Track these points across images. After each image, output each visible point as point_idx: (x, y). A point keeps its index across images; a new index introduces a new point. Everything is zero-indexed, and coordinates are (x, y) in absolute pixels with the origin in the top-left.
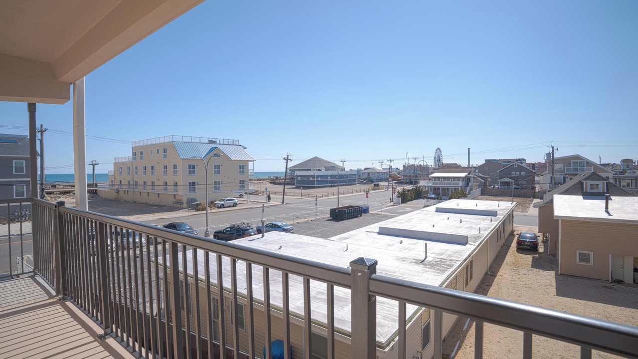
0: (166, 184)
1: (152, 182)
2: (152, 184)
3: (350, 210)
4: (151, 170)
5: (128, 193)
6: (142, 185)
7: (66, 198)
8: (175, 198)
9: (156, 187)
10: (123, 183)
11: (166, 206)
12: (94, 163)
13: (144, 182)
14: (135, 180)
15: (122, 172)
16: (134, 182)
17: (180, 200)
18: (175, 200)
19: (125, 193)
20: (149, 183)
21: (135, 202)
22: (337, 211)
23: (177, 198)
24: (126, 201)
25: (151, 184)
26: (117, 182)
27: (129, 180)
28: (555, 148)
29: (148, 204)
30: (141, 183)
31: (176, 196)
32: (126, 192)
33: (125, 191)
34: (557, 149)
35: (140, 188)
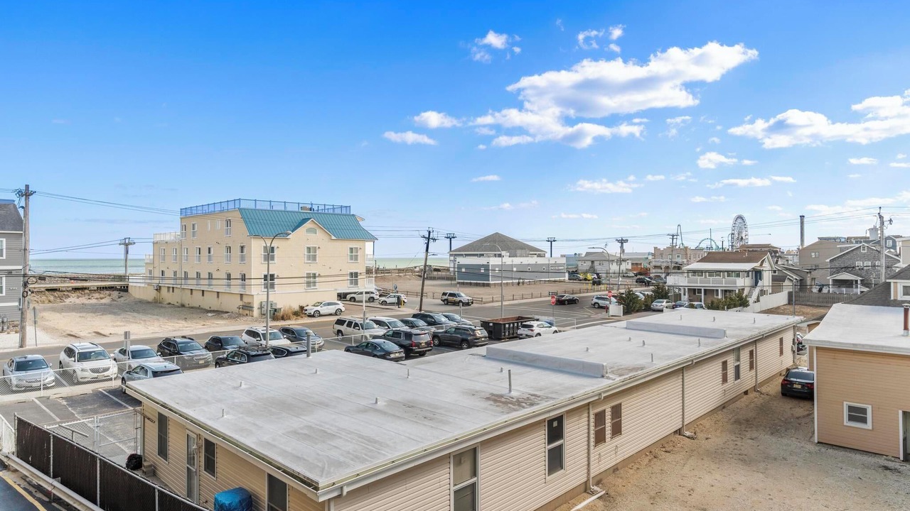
0: (229, 277)
1: (209, 273)
2: (209, 276)
3: (513, 323)
4: (208, 254)
5: (173, 291)
6: (193, 279)
7: (78, 297)
8: (241, 299)
9: (214, 282)
10: (166, 275)
11: (228, 312)
12: (127, 241)
13: (197, 273)
14: (184, 270)
15: (166, 257)
16: (183, 273)
17: (250, 303)
18: (241, 303)
19: (168, 291)
20: (204, 275)
21: (183, 306)
22: (491, 324)
23: (246, 299)
24: (169, 304)
25: (207, 277)
26: (157, 273)
27: (175, 270)
28: (886, 218)
29: (202, 309)
30: (192, 274)
31: (244, 297)
32: (171, 289)
33: (169, 287)
34: (891, 221)
35: (192, 284)
